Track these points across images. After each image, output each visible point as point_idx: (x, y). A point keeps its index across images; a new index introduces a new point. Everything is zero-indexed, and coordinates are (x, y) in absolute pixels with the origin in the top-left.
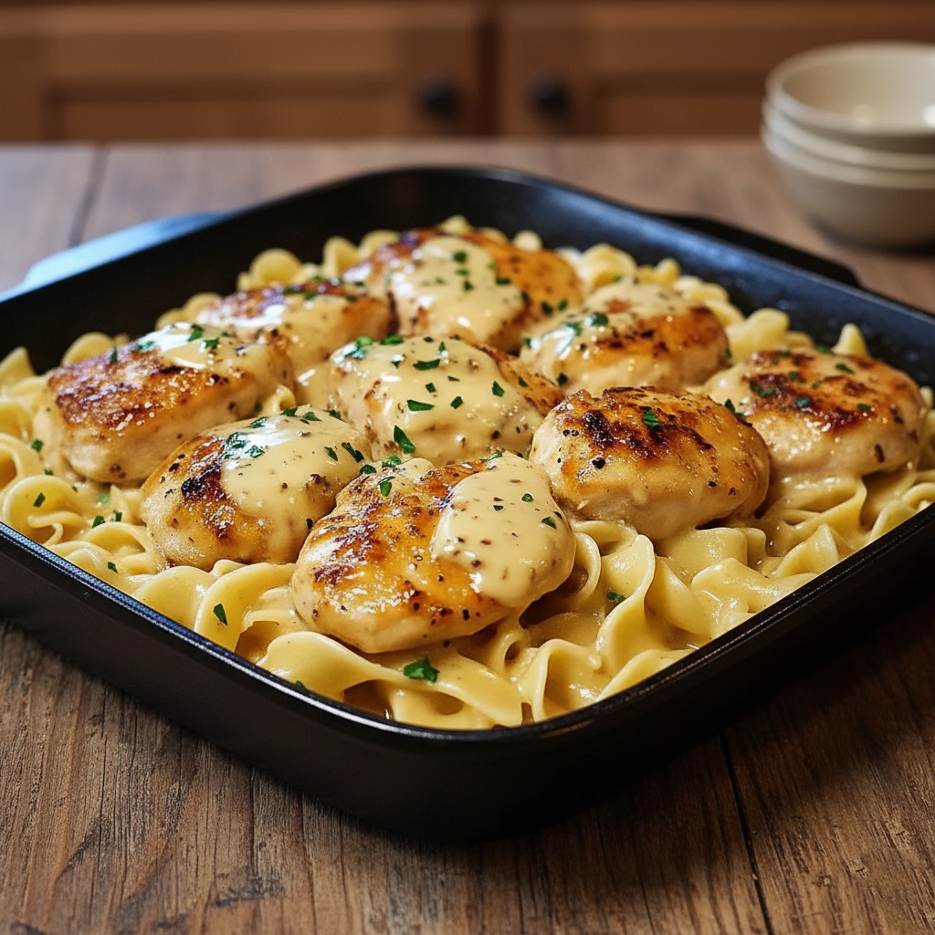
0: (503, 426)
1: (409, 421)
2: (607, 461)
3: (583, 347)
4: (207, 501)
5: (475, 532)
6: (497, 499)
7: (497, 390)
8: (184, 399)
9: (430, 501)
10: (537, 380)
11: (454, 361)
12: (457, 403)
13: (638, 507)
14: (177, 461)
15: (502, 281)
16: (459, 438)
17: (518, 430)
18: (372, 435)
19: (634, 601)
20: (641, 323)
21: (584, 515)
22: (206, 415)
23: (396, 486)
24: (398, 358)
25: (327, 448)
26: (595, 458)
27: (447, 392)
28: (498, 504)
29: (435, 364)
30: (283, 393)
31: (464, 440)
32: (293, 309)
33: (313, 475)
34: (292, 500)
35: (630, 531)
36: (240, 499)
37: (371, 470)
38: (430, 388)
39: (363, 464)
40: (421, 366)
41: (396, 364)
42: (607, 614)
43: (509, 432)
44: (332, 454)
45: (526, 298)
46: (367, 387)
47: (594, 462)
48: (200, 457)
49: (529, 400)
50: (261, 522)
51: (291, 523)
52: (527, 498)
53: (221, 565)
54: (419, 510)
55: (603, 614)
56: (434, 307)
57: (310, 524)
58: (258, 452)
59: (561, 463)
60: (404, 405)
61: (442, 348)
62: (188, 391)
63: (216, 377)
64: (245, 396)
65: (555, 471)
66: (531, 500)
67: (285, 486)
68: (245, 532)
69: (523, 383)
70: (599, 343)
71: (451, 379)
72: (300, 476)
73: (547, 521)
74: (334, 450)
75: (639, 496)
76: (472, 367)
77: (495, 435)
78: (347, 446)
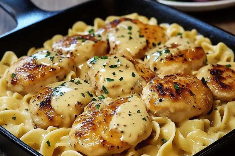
0: (134, 86)
1: (107, 84)
2: (163, 100)
3: (161, 59)
4: (46, 109)
5: (122, 122)
6: (130, 112)
7: (133, 75)
8: (43, 75)
9: (111, 111)
10: (147, 70)
11: (121, 65)
12: (121, 79)
13: (172, 113)
14: (40, 95)
15: (141, 36)
16: (122, 89)
17: (139, 87)
18: (96, 88)
19: (169, 142)
20: (180, 52)
21: (156, 115)
22: (49, 80)
23: (101, 106)
24: (105, 64)
25: (82, 93)
26: (159, 99)
27: (119, 75)
28: (130, 114)
29: (116, 66)
30: (72, 73)
31: (123, 90)
32: (78, 45)
33: (77, 102)
34: (71, 109)
35: (170, 120)
36: (56, 108)
37: (95, 100)
38: (114, 74)
39: (93, 98)
40: (111, 67)
41: (104, 66)
42: (161, 146)
43: (136, 88)
44: (83, 95)
45: (147, 41)
46: (96, 73)
47: (159, 100)
48: (46, 94)
49: (143, 77)
50: (61, 116)
51: (70, 116)
52: (139, 112)
53: (50, 128)
54: (107, 114)
55: (160, 146)
56: (119, 45)
57: (76, 116)
58: (62, 94)
59: (149, 100)
60: (106, 79)
61: (118, 61)
62: (44, 73)
63: (53, 69)
64: (61, 74)
65: (147, 102)
66: (140, 112)
67: (69, 105)
68: (57, 118)
69: (142, 72)
70: (166, 58)
71: (120, 71)
72: (74, 102)
73: (144, 119)
74: (84, 94)
75: (172, 110)
76: (127, 67)
77: (132, 89)
78: (88, 92)
